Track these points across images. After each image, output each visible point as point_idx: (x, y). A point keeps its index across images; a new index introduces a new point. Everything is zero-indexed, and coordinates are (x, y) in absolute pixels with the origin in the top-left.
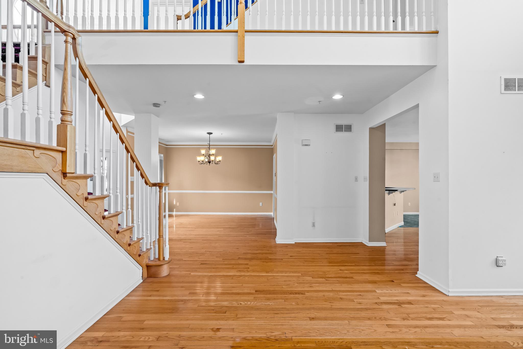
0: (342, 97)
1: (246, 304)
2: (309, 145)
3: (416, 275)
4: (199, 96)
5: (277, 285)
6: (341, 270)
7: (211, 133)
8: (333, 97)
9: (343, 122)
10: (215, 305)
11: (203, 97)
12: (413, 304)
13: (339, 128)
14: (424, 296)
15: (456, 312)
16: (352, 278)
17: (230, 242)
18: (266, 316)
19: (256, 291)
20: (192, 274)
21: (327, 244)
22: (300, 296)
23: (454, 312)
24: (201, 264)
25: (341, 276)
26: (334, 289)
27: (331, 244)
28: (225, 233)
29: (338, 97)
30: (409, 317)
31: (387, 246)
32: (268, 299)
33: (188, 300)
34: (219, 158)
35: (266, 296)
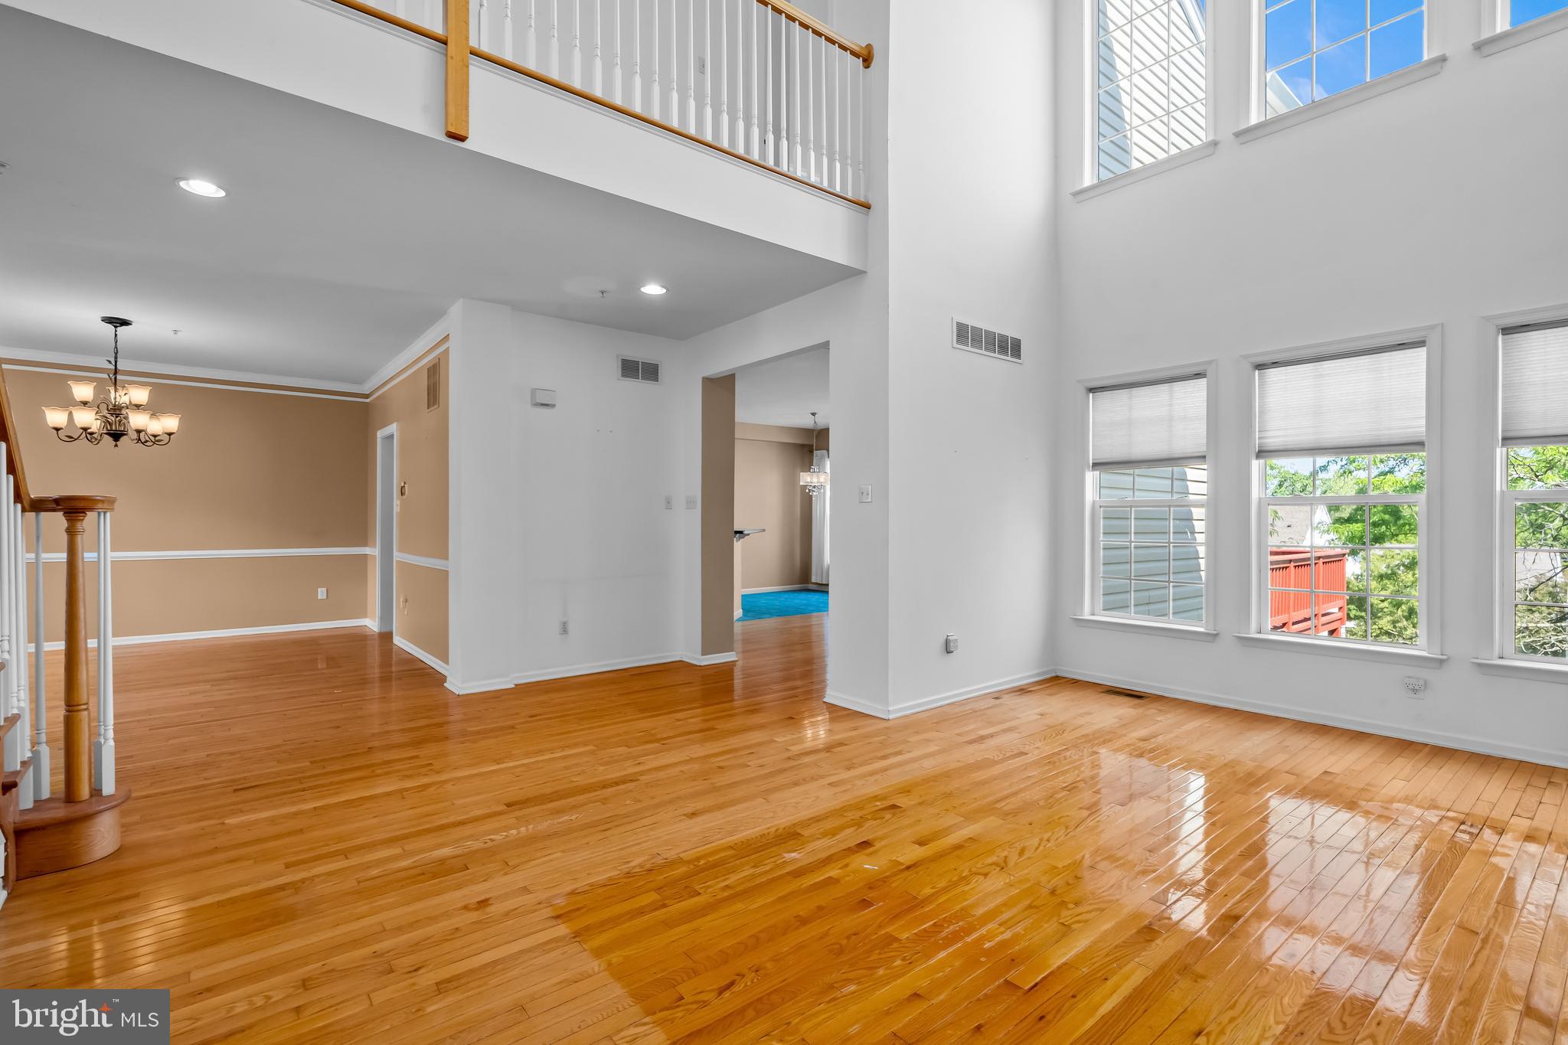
0: (664, 291)
1: (507, 836)
2: (553, 406)
3: (824, 700)
4: (202, 187)
5: (554, 781)
6: (678, 720)
7: (125, 323)
8: (643, 289)
9: (641, 353)
10: (416, 864)
11: (222, 194)
12: (846, 745)
13: (630, 369)
14: (855, 729)
15: (912, 739)
16: (714, 729)
17: (285, 715)
18: (584, 841)
19: (508, 805)
20: (231, 821)
21: (601, 676)
22: (631, 785)
23: (910, 740)
24: (235, 790)
25: (687, 730)
26: (694, 756)
27: (613, 675)
28: (231, 694)
29: (653, 289)
30: (854, 764)
31: (737, 661)
32: (559, 812)
33: (303, 881)
34: (170, 423)
35: (544, 807)
